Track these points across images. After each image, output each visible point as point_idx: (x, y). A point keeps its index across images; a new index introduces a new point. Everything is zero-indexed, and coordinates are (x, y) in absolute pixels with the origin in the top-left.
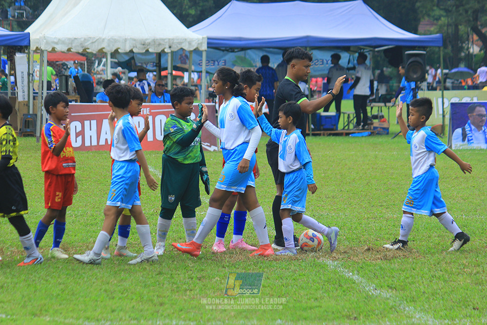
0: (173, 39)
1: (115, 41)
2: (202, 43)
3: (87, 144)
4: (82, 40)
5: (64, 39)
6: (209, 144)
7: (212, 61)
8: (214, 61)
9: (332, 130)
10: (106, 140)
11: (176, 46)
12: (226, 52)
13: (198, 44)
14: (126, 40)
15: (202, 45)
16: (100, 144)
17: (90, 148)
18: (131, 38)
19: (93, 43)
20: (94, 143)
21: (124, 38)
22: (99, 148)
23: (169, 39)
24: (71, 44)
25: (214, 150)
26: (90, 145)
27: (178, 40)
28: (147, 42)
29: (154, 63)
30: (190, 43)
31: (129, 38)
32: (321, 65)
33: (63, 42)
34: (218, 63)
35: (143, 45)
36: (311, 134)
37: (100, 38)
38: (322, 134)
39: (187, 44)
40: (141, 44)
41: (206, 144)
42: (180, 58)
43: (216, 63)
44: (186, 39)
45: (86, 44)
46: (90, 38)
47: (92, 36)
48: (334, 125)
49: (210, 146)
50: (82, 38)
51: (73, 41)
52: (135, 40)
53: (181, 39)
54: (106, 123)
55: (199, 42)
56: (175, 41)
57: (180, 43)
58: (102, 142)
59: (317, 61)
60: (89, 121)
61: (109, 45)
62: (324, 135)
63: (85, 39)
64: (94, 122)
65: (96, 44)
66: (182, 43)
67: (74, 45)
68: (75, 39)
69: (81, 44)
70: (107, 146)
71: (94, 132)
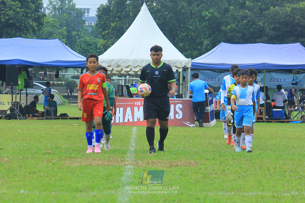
0: (171, 60)
1: (137, 61)
2: (188, 63)
3: (117, 121)
4: (117, 60)
5: (106, 60)
7: (211, 78)
8: (212, 78)
9: (280, 119)
10: (129, 119)
11: (172, 65)
12: (219, 73)
13: (186, 63)
14: (143, 61)
17: (119, 124)
19: (123, 62)
20: (121, 121)
21: (142, 60)
22: (124, 124)
23: (169, 60)
24: (111, 63)
27: (174, 61)
30: (181, 63)
31: (145, 59)
32: (277, 82)
33: (106, 62)
34: (215, 80)
36: (265, 121)
37: (128, 60)
39: (179, 63)
43: (214, 79)
44: (178, 61)
45: (119, 63)
46: (122, 59)
47: (123, 59)
48: (281, 117)
51: (112, 61)
52: (148, 61)
54: (129, 109)
55: (186, 62)
56: (172, 62)
57: (175, 63)
58: (126, 121)
59: (274, 79)
60: (119, 108)
61: (133, 64)
62: (274, 122)
63: (119, 60)
64: (122, 109)
65: (125, 63)
66: (176, 63)
67: (112, 64)
68: (113, 60)
69: (117, 63)
70: (129, 123)
71: (121, 115)
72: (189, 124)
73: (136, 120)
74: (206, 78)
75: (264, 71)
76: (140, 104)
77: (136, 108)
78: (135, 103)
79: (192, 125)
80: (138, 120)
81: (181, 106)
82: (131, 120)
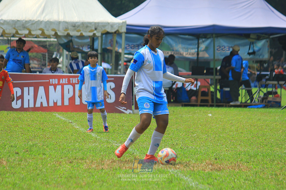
0: (98, 23)
1: (51, 23)
2: (122, 26)
3: (26, 106)
4: (24, 22)
5: (8, 21)
6: (125, 108)
10: (42, 103)
13: (119, 27)
14: (59, 22)
15: (122, 28)
16: (36, 106)
17: (28, 110)
18: (64, 22)
19: (32, 24)
20: (32, 105)
22: (35, 109)
23: (95, 23)
24: (15, 25)
25: (130, 113)
26: (28, 107)
27: (102, 23)
28: (77, 24)
29: (88, 45)
30: (112, 26)
31: (62, 21)
32: (227, 50)
35: (74, 27)
36: (215, 105)
37: (39, 21)
38: (224, 106)
39: (110, 27)
40: (72, 26)
41: (123, 108)
42: (110, 42)
44: (108, 23)
45: (27, 25)
46: (30, 20)
49: (126, 110)
50: (24, 20)
51: (16, 22)
52: (67, 23)
53: (105, 23)
54: (41, 89)
55: (120, 25)
56: (100, 24)
57: (104, 26)
58: (38, 105)
59: (223, 47)
60: (27, 88)
64: (32, 89)
65: (35, 25)
66: (106, 26)
68: (18, 21)
69: (23, 25)
70: (42, 109)
71: (31, 97)
72: (124, 109)
73: (51, 104)
74: (130, 44)
75: (214, 35)
76: (57, 83)
77: (51, 88)
78: (50, 81)
79: (129, 111)
80: (55, 104)
81: (113, 85)
82: (45, 104)
